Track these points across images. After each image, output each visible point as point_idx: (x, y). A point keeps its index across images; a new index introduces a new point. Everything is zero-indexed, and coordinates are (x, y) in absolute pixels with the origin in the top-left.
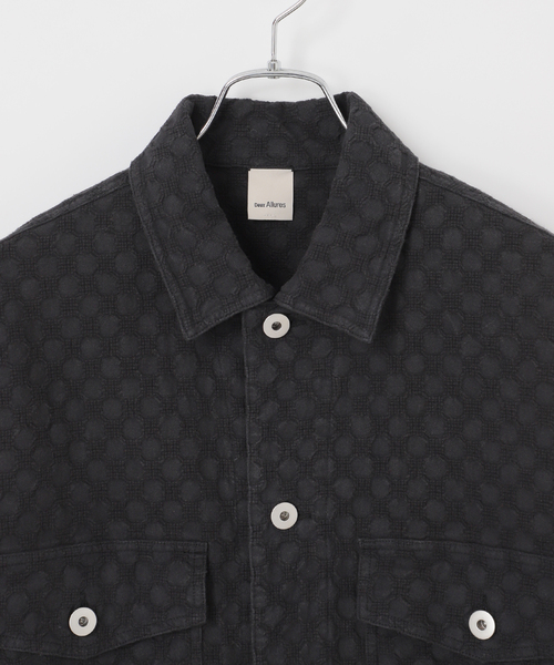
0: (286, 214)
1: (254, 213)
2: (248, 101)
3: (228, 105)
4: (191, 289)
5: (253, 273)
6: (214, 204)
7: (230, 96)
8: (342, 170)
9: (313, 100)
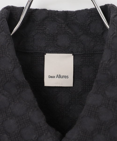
0: (69, 82)
1: (48, 82)
2: (45, 10)
3: (31, 13)
4: (5, 136)
5: (47, 125)
6: (21, 78)
7: (33, 7)
8: (106, 56)
9: (86, 10)
